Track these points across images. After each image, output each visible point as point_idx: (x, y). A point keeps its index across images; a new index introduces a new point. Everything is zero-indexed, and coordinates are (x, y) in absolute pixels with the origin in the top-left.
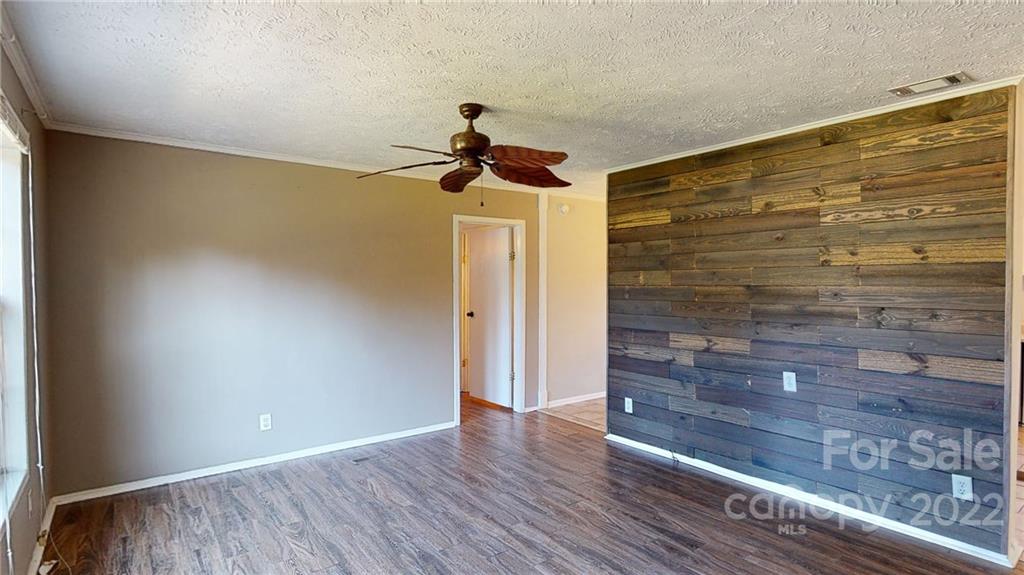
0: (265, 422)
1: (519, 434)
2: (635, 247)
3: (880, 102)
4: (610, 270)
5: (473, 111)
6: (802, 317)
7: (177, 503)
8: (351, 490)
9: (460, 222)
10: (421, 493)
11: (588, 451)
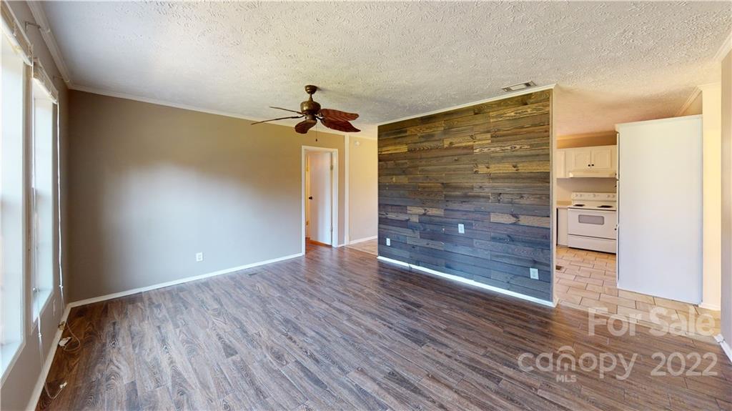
0: (199, 256)
1: (335, 258)
2: (391, 164)
3: (498, 94)
4: (379, 176)
5: (312, 90)
6: (466, 198)
7: (147, 302)
8: (247, 290)
9: (305, 150)
10: (285, 290)
11: (369, 265)
